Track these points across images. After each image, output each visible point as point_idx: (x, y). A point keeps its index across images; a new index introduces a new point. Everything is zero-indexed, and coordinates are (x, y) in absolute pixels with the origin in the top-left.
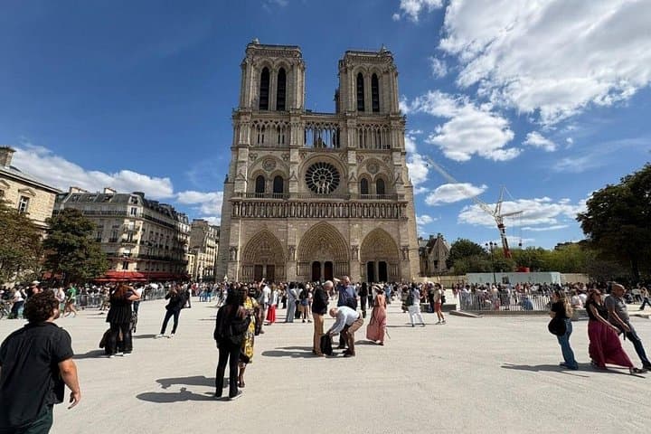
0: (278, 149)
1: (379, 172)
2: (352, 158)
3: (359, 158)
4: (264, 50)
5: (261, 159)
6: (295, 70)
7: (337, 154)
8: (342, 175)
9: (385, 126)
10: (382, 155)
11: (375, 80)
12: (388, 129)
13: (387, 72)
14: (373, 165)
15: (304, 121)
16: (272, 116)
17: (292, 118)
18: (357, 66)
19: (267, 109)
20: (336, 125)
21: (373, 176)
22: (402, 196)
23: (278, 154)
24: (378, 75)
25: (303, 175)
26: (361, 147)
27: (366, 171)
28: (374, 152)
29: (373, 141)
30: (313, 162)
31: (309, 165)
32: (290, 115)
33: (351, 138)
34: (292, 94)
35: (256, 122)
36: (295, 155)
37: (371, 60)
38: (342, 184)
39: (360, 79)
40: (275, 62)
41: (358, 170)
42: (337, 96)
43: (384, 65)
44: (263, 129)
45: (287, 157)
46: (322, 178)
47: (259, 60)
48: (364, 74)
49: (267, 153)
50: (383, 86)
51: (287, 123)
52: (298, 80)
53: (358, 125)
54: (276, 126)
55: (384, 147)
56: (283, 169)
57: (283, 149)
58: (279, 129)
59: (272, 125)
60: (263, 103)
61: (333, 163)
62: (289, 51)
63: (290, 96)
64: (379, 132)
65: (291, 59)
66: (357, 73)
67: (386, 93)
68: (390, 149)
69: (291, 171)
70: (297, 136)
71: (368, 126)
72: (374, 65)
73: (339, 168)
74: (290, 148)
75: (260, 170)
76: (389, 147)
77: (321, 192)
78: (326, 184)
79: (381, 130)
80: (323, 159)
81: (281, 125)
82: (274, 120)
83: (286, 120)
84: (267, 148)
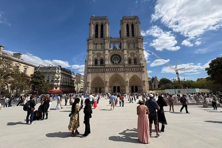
0: (101, 50)
1: (135, 56)
2: (125, 52)
3: (128, 52)
4: (96, 19)
5: (96, 54)
6: (106, 24)
7: (120, 51)
8: (122, 58)
9: (136, 41)
10: (135, 51)
11: (133, 26)
12: (137, 42)
13: (137, 23)
14: (132, 54)
15: (109, 41)
16: (99, 40)
17: (106, 40)
18: (126, 21)
19: (98, 38)
20: (120, 42)
21: (132, 58)
22: (143, 64)
23: (101, 52)
24: (134, 24)
25: (110, 58)
26: (128, 48)
27: (130, 56)
28: (133, 50)
29: (132, 46)
30: (113, 54)
31: (111, 55)
32: (105, 39)
33: (125, 46)
35: (94, 42)
36: (107, 52)
37: (131, 19)
38: (122, 61)
39: (128, 26)
40: (100, 22)
41: (127, 56)
42: (120, 32)
43: (136, 21)
44: (97, 44)
45: (104, 53)
46: (116, 59)
47: (95, 22)
48: (129, 24)
49: (98, 52)
50: (135, 27)
51: (104, 42)
52: (107, 27)
53: (127, 41)
54: (101, 43)
55: (136, 48)
56: (103, 57)
57: (103, 50)
59: (99, 43)
60: (96, 36)
61: (119, 54)
62: (104, 18)
63: (105, 33)
65: (105, 21)
66: (126, 24)
67: (136, 30)
69: (106, 57)
70: (107, 46)
71: (130, 41)
72: (132, 21)
73: (121, 56)
74: (105, 50)
75: (96, 57)
76: (138, 48)
77: (115, 64)
78: (117, 61)
79: (135, 42)
80: (116, 53)
81: (102, 42)
82: (100, 41)
83: (104, 41)
84: (98, 50)
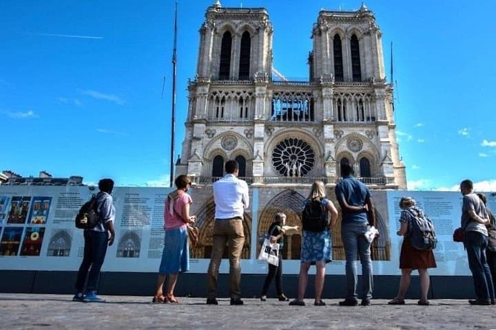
0: (240, 124)
1: (363, 149)
2: (328, 131)
3: (337, 133)
4: (225, 14)
5: (219, 136)
6: (261, 34)
7: (311, 129)
8: (317, 154)
9: (369, 95)
10: (366, 129)
11: (355, 41)
12: (372, 98)
13: (369, 33)
14: (355, 142)
15: (271, 91)
16: (234, 88)
17: (257, 89)
18: (332, 27)
19: (228, 79)
20: (309, 95)
21: (355, 155)
22: (392, 179)
23: (241, 130)
24: (359, 36)
25: (270, 154)
26: (340, 119)
27: (346, 149)
28: (357, 126)
29: (355, 112)
30: (282, 138)
31: (276, 142)
32: (254, 85)
33: (327, 109)
34: (258, 60)
35: (215, 93)
36: (259, 130)
37: (347, 20)
38: (318, 165)
39: (337, 41)
40: (238, 26)
41: (336, 148)
42: (311, 59)
43: (365, 26)
44: (223, 100)
45: (250, 134)
46: (293, 157)
47: (220, 25)
48: (342, 35)
49: (227, 129)
50: (364, 44)
51: (250, 94)
52: (266, 44)
53: (336, 95)
54: (239, 97)
55: (368, 119)
56: (246, 148)
57: (245, 124)
58: (241, 101)
59: (233, 96)
60: (224, 72)
61: (307, 139)
62: (256, 14)
63: (255, 62)
64: (361, 102)
65: (256, 22)
66: (333, 35)
67: (368, 58)
68: (374, 121)
69: (255, 150)
70: (262, 108)
71: (347, 95)
72: (354, 26)
73: (314, 147)
74: (253, 123)
75: (218, 149)
76: (374, 119)
77: (291, 175)
78: (297, 165)
79: (364, 100)
80: (294, 135)
81: (244, 96)
82: (236, 90)
83: (249, 90)
84: (227, 123)
